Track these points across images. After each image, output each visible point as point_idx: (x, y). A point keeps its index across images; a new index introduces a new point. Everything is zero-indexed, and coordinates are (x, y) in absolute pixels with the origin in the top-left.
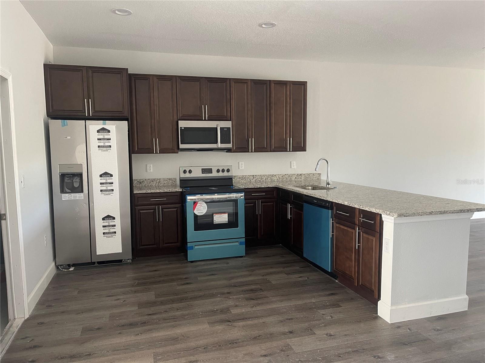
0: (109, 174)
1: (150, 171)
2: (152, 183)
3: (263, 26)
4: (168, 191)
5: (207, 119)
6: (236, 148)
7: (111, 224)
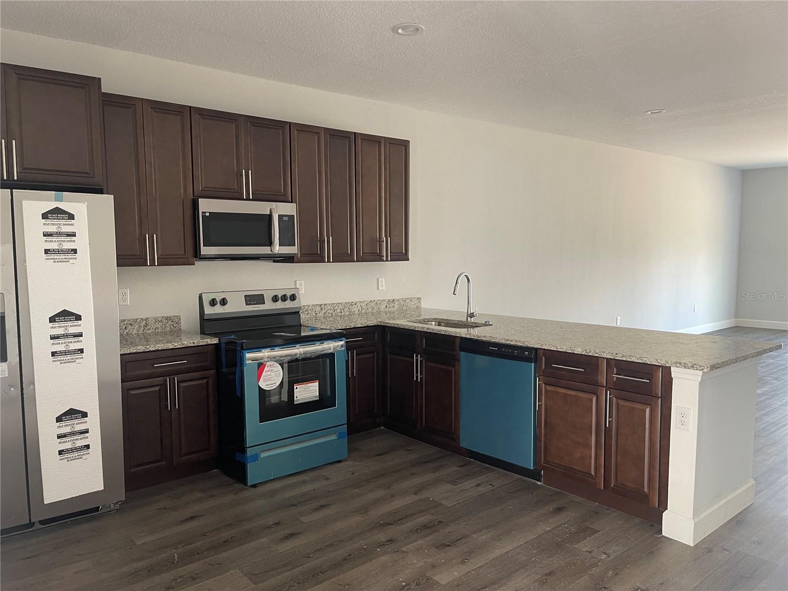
0: (72, 314)
1: (124, 303)
2: (130, 327)
3: (400, 31)
4: (191, 345)
5: (251, 198)
6: (302, 254)
7: (78, 428)
